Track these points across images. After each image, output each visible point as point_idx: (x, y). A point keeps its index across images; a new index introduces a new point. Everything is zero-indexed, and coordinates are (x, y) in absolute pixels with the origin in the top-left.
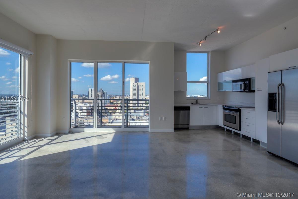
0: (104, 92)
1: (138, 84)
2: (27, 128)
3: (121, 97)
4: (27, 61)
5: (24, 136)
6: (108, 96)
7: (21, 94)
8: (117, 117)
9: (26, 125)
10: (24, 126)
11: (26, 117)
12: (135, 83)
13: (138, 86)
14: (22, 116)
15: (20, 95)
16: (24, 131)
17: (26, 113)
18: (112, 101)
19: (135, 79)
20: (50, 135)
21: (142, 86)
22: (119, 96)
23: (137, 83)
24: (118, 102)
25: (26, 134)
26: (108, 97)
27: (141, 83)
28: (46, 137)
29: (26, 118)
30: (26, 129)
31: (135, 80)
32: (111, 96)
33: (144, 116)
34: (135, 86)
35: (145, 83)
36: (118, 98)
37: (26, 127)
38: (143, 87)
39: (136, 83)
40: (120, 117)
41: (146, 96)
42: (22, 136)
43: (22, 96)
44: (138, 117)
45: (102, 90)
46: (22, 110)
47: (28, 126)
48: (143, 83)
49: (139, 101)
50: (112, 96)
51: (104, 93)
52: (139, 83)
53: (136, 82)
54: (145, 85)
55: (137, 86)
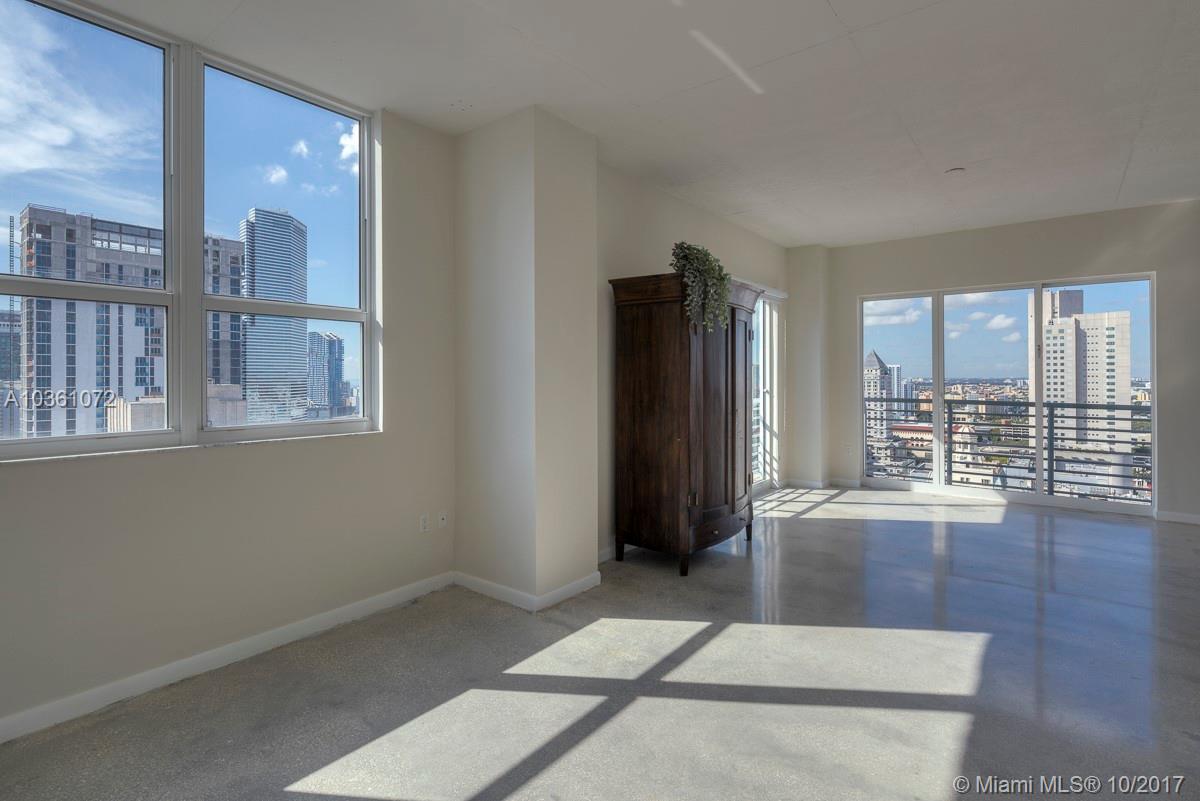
0: (888, 366)
1: (1077, 322)
3: (973, 389)
4: (775, 315)
6: (904, 383)
9: (775, 454)
10: (772, 458)
11: (774, 438)
12: (1058, 320)
13: (1081, 336)
14: (768, 433)
17: (775, 428)
18: (925, 407)
19: (1057, 296)
20: (821, 485)
21: (1108, 333)
22: (963, 382)
23: (1077, 316)
25: (776, 476)
26: (906, 391)
27: (1098, 316)
28: (812, 488)
29: (775, 441)
30: (775, 465)
32: (919, 383)
34: (1061, 331)
35: (1127, 314)
36: (956, 393)
38: (1112, 336)
39: (1066, 319)
41: (1133, 385)
42: (768, 478)
45: (878, 357)
46: (768, 422)
48: (1114, 314)
50: (924, 384)
51: (885, 372)
52: (1086, 319)
53: (1065, 313)
54: (1128, 328)
55: (1070, 333)
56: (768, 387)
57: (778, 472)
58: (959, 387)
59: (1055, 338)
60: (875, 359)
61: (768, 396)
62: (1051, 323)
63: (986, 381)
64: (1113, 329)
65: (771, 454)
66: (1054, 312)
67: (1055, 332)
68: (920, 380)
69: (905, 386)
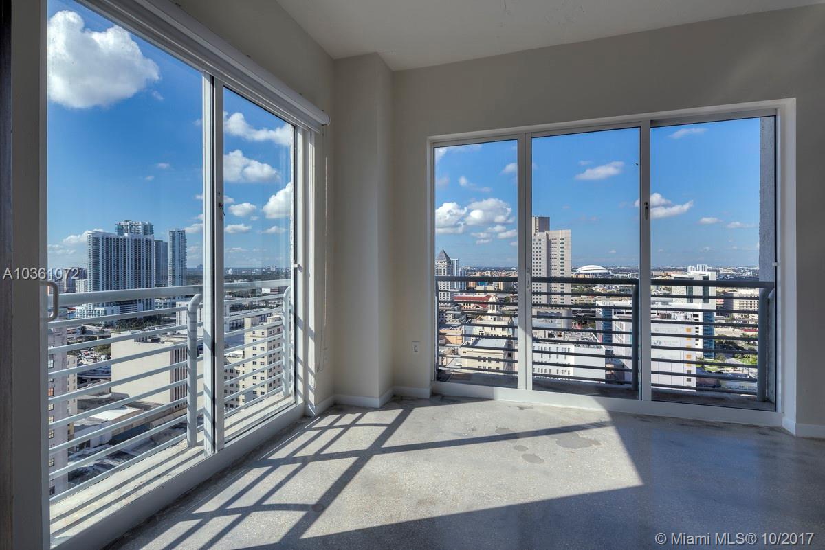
0: (452, 259)
1: (547, 234)
2: (315, 376)
5: (304, 400)
6: (460, 270)
7: (295, 261)
8: (488, 330)
9: (311, 364)
10: (306, 369)
11: (310, 339)
12: (538, 234)
13: (549, 243)
15: (294, 263)
16: (306, 386)
17: (311, 325)
18: (472, 284)
19: (538, 220)
20: (377, 402)
21: (561, 242)
23: (546, 232)
24: (490, 288)
25: (311, 397)
26: (461, 274)
27: (556, 232)
28: (365, 409)
29: (311, 342)
30: (311, 381)
31: (538, 225)
32: (468, 271)
33: (568, 330)
34: (540, 240)
35: (570, 231)
37: (312, 373)
38: (563, 243)
39: (542, 233)
40: (497, 328)
41: (572, 270)
42: (300, 401)
43: (299, 265)
44: (550, 332)
45: (445, 254)
46: (300, 314)
47: (318, 368)
48: (564, 231)
49: (553, 285)
50: (471, 271)
51: (450, 263)
52: (551, 234)
53: (542, 230)
54: (570, 239)
55: (544, 240)
56: (300, 262)
57: (315, 392)
58: (489, 272)
59: (537, 244)
60: (444, 255)
61: (300, 275)
62: (535, 235)
63: (504, 269)
64: (563, 239)
65: (305, 364)
66: (536, 229)
67: (537, 241)
68: (469, 268)
69: (461, 272)
